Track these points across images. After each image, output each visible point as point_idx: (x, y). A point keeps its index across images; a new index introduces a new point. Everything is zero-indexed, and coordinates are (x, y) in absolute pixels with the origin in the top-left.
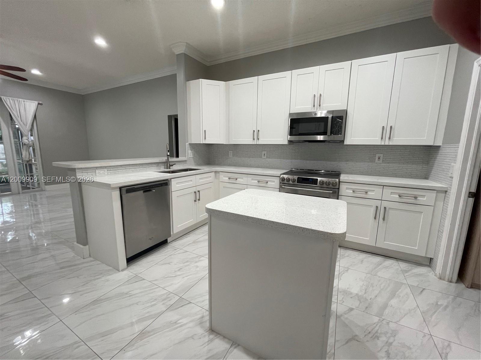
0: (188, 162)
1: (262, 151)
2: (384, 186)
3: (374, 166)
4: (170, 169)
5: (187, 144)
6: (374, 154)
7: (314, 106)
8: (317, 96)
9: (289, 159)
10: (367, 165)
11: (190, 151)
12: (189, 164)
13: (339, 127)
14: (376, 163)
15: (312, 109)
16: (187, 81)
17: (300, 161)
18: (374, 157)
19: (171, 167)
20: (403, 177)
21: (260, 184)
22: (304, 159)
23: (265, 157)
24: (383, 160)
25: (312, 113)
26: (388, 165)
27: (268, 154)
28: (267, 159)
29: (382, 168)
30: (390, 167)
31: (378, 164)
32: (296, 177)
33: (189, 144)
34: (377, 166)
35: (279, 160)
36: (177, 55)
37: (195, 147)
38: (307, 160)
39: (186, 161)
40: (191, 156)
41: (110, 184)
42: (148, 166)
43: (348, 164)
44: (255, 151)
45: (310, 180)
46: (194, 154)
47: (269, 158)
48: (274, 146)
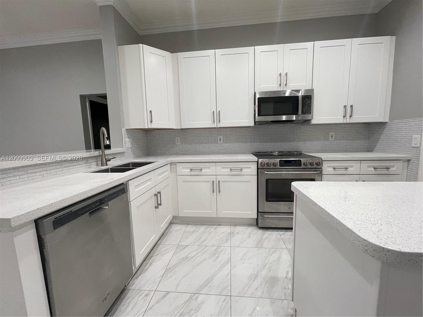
0: (126, 153)
1: (217, 135)
2: (361, 160)
3: (328, 144)
4: (107, 165)
5: (124, 129)
6: (328, 132)
7: (280, 85)
8: (284, 75)
9: (248, 143)
10: (322, 144)
11: (127, 140)
12: (127, 157)
13: (308, 106)
14: (330, 141)
15: (278, 88)
16: (119, 46)
17: (260, 143)
18: (328, 136)
19: (108, 163)
20: (351, 152)
21: (233, 173)
22: (264, 142)
23: (222, 142)
24: (335, 138)
25: (280, 92)
26: (339, 142)
27: (224, 138)
28: (224, 144)
29: (335, 145)
30: (341, 143)
31: (331, 142)
32: (278, 160)
33: (126, 129)
34: (331, 144)
35: (238, 144)
36: (100, 7)
37: (132, 132)
38: (267, 142)
39: (124, 152)
40: (130, 146)
41: (9, 220)
42: (71, 164)
43: (306, 143)
44: (208, 136)
45: (292, 162)
46: (132, 143)
47: (226, 143)
48: (230, 129)
